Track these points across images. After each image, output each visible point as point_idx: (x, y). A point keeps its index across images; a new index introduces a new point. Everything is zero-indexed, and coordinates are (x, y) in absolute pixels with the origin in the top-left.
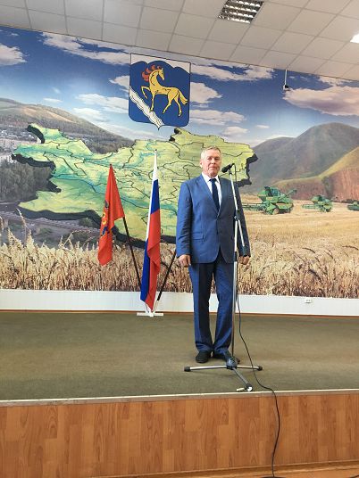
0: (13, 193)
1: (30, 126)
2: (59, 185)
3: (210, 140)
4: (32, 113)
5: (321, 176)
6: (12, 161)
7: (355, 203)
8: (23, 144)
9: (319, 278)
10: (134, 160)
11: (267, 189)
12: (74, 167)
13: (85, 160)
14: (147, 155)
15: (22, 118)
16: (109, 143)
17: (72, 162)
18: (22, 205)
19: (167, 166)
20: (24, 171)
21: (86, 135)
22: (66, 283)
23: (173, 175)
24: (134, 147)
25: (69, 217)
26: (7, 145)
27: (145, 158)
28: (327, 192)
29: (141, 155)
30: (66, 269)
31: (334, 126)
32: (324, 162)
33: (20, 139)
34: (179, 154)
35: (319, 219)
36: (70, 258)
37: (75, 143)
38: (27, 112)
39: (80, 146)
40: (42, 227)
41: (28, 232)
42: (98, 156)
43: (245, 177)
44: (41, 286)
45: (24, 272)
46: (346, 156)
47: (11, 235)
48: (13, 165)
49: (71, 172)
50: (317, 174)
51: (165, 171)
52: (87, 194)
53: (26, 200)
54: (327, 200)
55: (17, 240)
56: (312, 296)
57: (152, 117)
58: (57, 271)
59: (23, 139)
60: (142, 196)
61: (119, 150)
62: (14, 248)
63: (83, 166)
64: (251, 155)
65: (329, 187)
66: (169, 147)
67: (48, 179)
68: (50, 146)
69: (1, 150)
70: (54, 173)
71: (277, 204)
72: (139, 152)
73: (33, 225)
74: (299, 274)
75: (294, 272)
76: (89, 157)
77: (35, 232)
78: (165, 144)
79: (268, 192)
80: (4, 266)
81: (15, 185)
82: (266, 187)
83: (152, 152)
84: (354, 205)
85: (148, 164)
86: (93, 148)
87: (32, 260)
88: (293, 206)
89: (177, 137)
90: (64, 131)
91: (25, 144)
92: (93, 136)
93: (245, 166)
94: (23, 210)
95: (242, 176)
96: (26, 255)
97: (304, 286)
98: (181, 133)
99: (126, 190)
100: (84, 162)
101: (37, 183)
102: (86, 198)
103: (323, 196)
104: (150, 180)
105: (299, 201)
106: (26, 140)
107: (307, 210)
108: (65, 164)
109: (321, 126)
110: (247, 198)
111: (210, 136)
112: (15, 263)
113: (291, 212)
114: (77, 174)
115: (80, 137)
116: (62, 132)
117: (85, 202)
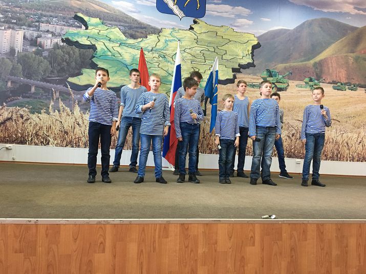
0: (62, 70)
1: (76, 16)
2: (100, 64)
3: (223, 30)
4: (78, 4)
5: (312, 62)
6: (62, 44)
7: (339, 84)
8: (70, 30)
10: (160, 45)
11: (268, 71)
12: (112, 50)
13: (120, 44)
14: (171, 41)
15: (69, 8)
16: (140, 30)
17: (110, 45)
18: (71, 80)
19: (188, 51)
20: (71, 52)
21: (122, 24)
23: (191, 58)
24: (160, 34)
26: (58, 31)
27: (169, 43)
28: (317, 74)
29: (166, 41)
32: (315, 49)
33: (69, 26)
34: (197, 40)
37: (112, 30)
39: (116, 33)
41: (74, 102)
42: (131, 41)
43: (251, 61)
44: (86, 145)
45: (72, 134)
46: (333, 46)
47: (61, 104)
48: (62, 47)
49: (109, 54)
50: (309, 59)
51: (185, 54)
52: (122, 72)
53: (73, 76)
54: (316, 81)
55: (67, 108)
56: (301, 158)
57: (176, 9)
59: (71, 26)
60: (167, 74)
61: (148, 36)
62: (64, 114)
63: (118, 49)
64: (256, 43)
65: (319, 70)
66: (189, 35)
67: (91, 59)
68: (92, 32)
69: (53, 34)
70: (96, 54)
71: (276, 84)
72: (164, 38)
73: (79, 96)
74: (291, 140)
75: (288, 139)
76: (124, 42)
77: (81, 101)
78: (186, 32)
79: (268, 74)
80: (56, 129)
81: (64, 63)
82: (267, 70)
83: (175, 39)
84: (338, 86)
85: (171, 48)
86: (127, 34)
87: (78, 124)
88: (288, 85)
89: (195, 27)
90: (104, 20)
91: (72, 30)
92: (127, 25)
93: (250, 52)
94: (71, 84)
95: (247, 60)
96: (73, 120)
97: (295, 151)
98: (199, 23)
99: (153, 70)
100: (119, 46)
101: (82, 62)
102: (121, 75)
103: (313, 78)
104: (173, 62)
105: (294, 81)
106: (73, 27)
107: (300, 89)
108: (104, 47)
109: (313, 20)
110: (252, 78)
111: (222, 26)
112: (65, 127)
113: (287, 90)
114: (114, 56)
115: (117, 25)
116: (102, 21)
117: (121, 78)
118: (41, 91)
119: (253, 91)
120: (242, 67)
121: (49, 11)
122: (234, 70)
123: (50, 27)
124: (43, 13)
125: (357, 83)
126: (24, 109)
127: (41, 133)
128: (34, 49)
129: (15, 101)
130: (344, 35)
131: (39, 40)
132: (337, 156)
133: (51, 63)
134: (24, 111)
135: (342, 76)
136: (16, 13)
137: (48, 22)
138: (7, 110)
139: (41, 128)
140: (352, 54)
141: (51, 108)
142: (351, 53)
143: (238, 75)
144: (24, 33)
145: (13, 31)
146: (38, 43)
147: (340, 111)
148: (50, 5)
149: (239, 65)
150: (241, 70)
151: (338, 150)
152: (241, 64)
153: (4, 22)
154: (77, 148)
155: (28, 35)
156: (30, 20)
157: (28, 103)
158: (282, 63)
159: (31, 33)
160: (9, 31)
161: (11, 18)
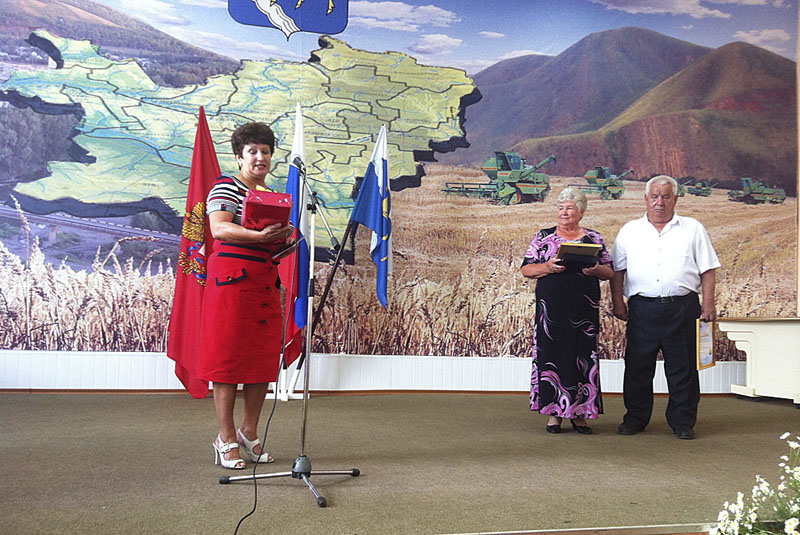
0: (2, 165)
1: (33, 35)
2: (92, 149)
3: (389, 60)
5: (603, 131)
8: (20, 71)
10: (240, 100)
11: (500, 156)
12: (120, 114)
13: (142, 100)
14: (264, 90)
15: (19, 19)
16: (189, 67)
17: (116, 103)
18: (22, 188)
19: (305, 112)
20: (23, 123)
21: (145, 52)
22: (109, 337)
23: (316, 128)
24: (239, 73)
25: (113, 212)
27: (260, 95)
28: (615, 161)
29: (253, 90)
30: (108, 311)
32: (609, 103)
33: (18, 61)
34: (328, 87)
35: (598, 211)
36: (115, 290)
37: (121, 67)
38: (29, 7)
39: (132, 74)
40: (60, 230)
41: (31, 241)
42: (168, 92)
43: (458, 133)
44: (61, 344)
45: (26, 317)
46: (652, 93)
48: (2, 111)
49: (116, 123)
50: (597, 125)
52: (148, 167)
53: (27, 179)
54: (614, 177)
55: (13, 256)
57: (276, 14)
58: (90, 316)
59: (22, 60)
61: (209, 79)
62: (6, 272)
63: (138, 112)
64: (469, 89)
65: (619, 150)
66: (307, 75)
67: (70, 139)
68: (74, 74)
70: (83, 126)
71: (518, 185)
72: (249, 83)
73: (42, 227)
76: (149, 95)
77: (46, 239)
78: (301, 67)
79: (501, 162)
81: (6, 149)
82: (497, 153)
83: (275, 84)
85: (267, 107)
86: (158, 77)
88: (548, 188)
89: (324, 55)
90: (101, 44)
91: (24, 71)
92: (158, 54)
93: (456, 111)
94: (21, 197)
95: (452, 131)
96: (29, 284)
98: (332, 47)
100: (140, 105)
101: (49, 145)
102: (145, 175)
103: (605, 168)
105: (560, 178)
106: (26, 62)
108: (102, 109)
109: (603, 34)
110: (461, 174)
111: (388, 53)
112: (9, 301)
113: (546, 199)
114: (127, 129)
115: (133, 56)
116: (96, 47)
117: (144, 181)
119: (465, 203)
120: (437, 147)
125: (710, 179)
130: (677, 68)
135: (675, 162)
140: (697, 111)
142: (694, 108)
143: (429, 168)
149: (431, 143)
150: (436, 155)
152: (435, 141)
154: (39, 352)
158: (532, 137)
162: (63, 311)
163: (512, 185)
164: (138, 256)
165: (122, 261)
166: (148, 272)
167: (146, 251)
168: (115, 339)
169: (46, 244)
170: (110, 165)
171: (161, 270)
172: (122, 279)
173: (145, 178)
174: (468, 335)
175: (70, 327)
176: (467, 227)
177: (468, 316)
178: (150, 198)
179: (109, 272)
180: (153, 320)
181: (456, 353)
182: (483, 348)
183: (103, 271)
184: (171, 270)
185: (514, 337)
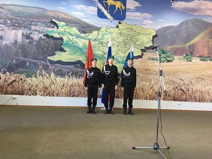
0: (44, 52)
1: (52, 20)
2: (65, 49)
3: (135, 27)
4: (53, 14)
5: (188, 44)
6: (44, 37)
7: (203, 57)
8: (48, 29)
9: (185, 93)
10: (100, 37)
11: (162, 50)
12: (72, 40)
13: (77, 37)
14: (105, 34)
15: (48, 17)
16: (88, 29)
17: (71, 37)
18: (49, 58)
19: (115, 40)
20: (49, 42)
21: (78, 25)
22: (69, 94)
23: (117, 44)
24: (100, 30)
25: (70, 64)
26: (42, 30)
27: (105, 36)
28: (191, 52)
29: (103, 34)
30: (69, 87)
31: (195, 20)
32: (189, 37)
34: (121, 34)
35: (186, 65)
36: (70, 82)
37: (72, 29)
38: (51, 14)
39: (75, 30)
41: (51, 71)
42: (83, 35)
43: (152, 45)
44: (58, 95)
45: (50, 89)
46: (200, 35)
47: (44, 72)
48: (44, 39)
49: (71, 42)
50: (186, 43)
51: (114, 42)
52: (78, 53)
53: (50, 56)
54: (190, 56)
55: (47, 74)
56: (181, 101)
57: (108, 16)
58: (65, 89)
59: (49, 27)
60: (103, 54)
61: (93, 32)
62: (45, 78)
63: (76, 40)
64: (155, 34)
65: (192, 50)
66: (116, 31)
67: (60, 46)
68: (61, 30)
69: (39, 32)
70: (63, 43)
71: (166, 58)
72: (102, 33)
73: (53, 67)
74: (175, 91)
75: (173, 90)
76: (79, 35)
77: (55, 70)
78: (114, 29)
79: (162, 52)
80: (41, 86)
81: (45, 48)
84: (203, 58)
85: (106, 39)
86: (81, 31)
87: (53, 83)
88: (174, 59)
89: (120, 26)
90: (67, 23)
91: (50, 29)
92: (81, 25)
93: (152, 39)
94: (49, 60)
95: (150, 44)
96: (50, 81)
97: (178, 97)
98: (122, 24)
99: (96, 51)
100: (76, 38)
101: (55, 48)
103: (188, 54)
104: (107, 46)
105: (177, 56)
106: (50, 27)
107: (181, 60)
108: (68, 39)
109: (188, 20)
110: (152, 55)
111: (135, 25)
112: (46, 85)
113: (173, 61)
114: (73, 44)
115: (75, 26)
116: (66, 24)
117: (77, 57)
118: (32, 64)
119: (153, 62)
120: (147, 48)
121: (36, 19)
122: (142, 50)
123: (37, 28)
124: (33, 20)
126: (23, 75)
127: (32, 89)
128: (28, 41)
129: (18, 71)
130: (206, 29)
131: (31, 35)
132: (202, 99)
133: (37, 48)
134: (23, 76)
135: (206, 52)
136: (18, 20)
137: (36, 25)
138: (13, 76)
139: (32, 86)
141: (38, 74)
142: (211, 39)
143: (144, 53)
144: (23, 31)
145: (16, 31)
146: (30, 37)
147: (204, 73)
148: (37, 15)
149: (145, 47)
150: (146, 50)
151: (202, 96)
153: (11, 25)
154: (52, 97)
155: (24, 33)
156: (26, 24)
157: (25, 72)
158: (170, 46)
159: (26, 31)
160: (14, 31)
161: (15, 23)
162: (58, 87)
163: (165, 58)
164: (76, 74)
165: (72, 76)
166: (78, 78)
167: (78, 73)
168: (70, 94)
169: (54, 71)
170: (69, 53)
171: (81, 78)
172: (72, 80)
173: (77, 56)
174: (153, 95)
175: (60, 91)
176: (154, 68)
177: (153, 90)
178: (79, 61)
179: (69, 78)
180: (79, 90)
181: (150, 99)
182: (156, 98)
183: (68, 78)
184: (83, 78)
185: (164, 96)
